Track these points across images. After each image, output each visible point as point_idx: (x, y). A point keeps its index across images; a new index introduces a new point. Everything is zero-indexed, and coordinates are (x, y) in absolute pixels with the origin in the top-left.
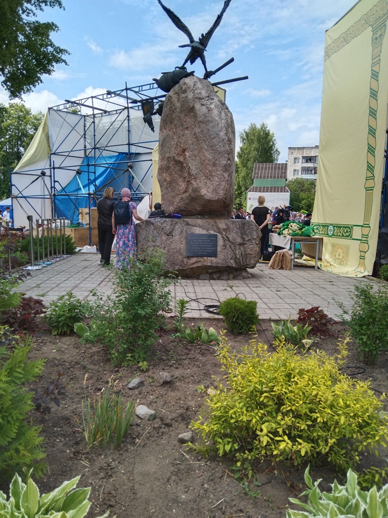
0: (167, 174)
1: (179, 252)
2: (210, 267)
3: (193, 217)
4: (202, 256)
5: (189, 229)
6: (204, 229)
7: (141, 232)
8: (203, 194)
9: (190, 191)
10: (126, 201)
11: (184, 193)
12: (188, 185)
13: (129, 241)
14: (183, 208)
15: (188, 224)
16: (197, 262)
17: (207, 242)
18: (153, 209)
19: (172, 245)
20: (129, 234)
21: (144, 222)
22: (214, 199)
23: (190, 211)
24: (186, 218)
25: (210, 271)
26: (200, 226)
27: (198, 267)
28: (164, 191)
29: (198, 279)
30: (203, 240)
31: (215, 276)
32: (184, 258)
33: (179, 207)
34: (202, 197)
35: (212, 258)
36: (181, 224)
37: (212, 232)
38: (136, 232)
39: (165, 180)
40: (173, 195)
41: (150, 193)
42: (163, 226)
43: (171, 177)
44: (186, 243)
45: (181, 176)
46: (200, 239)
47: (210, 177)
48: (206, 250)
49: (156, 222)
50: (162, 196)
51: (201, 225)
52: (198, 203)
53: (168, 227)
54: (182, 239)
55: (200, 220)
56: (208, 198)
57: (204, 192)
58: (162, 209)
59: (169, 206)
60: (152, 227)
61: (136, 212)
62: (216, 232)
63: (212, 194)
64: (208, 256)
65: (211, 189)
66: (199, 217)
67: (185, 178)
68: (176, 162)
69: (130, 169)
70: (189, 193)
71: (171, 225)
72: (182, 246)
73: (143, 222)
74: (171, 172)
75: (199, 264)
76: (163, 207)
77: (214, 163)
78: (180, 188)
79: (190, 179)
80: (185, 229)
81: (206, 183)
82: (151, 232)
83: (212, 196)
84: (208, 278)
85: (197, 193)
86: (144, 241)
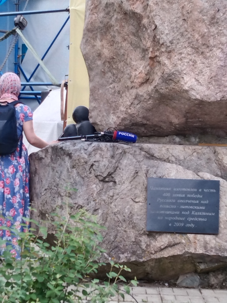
0: (104, 42)
1: (130, 220)
2: (202, 258)
3: (164, 140)
4: (183, 232)
5: (153, 167)
6: (188, 168)
7: (41, 172)
8: (186, 87)
9: (157, 79)
10: (10, 101)
11: (142, 84)
12: (152, 67)
13: (13, 194)
14: (139, 120)
15: (151, 156)
16: (171, 246)
17: (196, 199)
18: (70, 121)
19: (112, 205)
20: (14, 178)
21: (50, 150)
22: (212, 99)
23: (156, 126)
24: (146, 142)
25: (202, 267)
26: (179, 162)
27: (174, 256)
28: (97, 79)
29: (173, 285)
30: (186, 193)
31: (213, 280)
32: (141, 235)
33: (131, 115)
34: (184, 95)
35: (208, 237)
36: (134, 155)
37: (208, 176)
38: (30, 172)
39: (99, 55)
40: (117, 89)
41: (63, 83)
42: (92, 160)
43: (112, 48)
44: (146, 199)
45: (136, 47)
46: (179, 192)
47: (203, 49)
48: (194, 216)
49: (76, 150)
50: (93, 91)
51: (182, 158)
52: (174, 108)
53: (105, 162)
54: (138, 192)
55: (179, 148)
56: (198, 97)
57: (189, 84)
58: (91, 121)
59: (108, 114)
60: (68, 162)
61: (32, 129)
62: (217, 175)
63: (209, 88)
64: (196, 232)
65: (206, 77)
66: (177, 139)
67: (145, 50)
68: (125, 14)
69: (18, 31)
70: (155, 84)
71: (113, 157)
72: (137, 206)
73: (47, 151)
74: (114, 37)
75: (176, 251)
76: (94, 117)
77: (213, 18)
78: (133, 74)
79: (157, 53)
80: (144, 167)
81: (195, 62)
82: (65, 172)
83: (207, 93)
84: (196, 284)
85: (172, 86)
86: (48, 195)
